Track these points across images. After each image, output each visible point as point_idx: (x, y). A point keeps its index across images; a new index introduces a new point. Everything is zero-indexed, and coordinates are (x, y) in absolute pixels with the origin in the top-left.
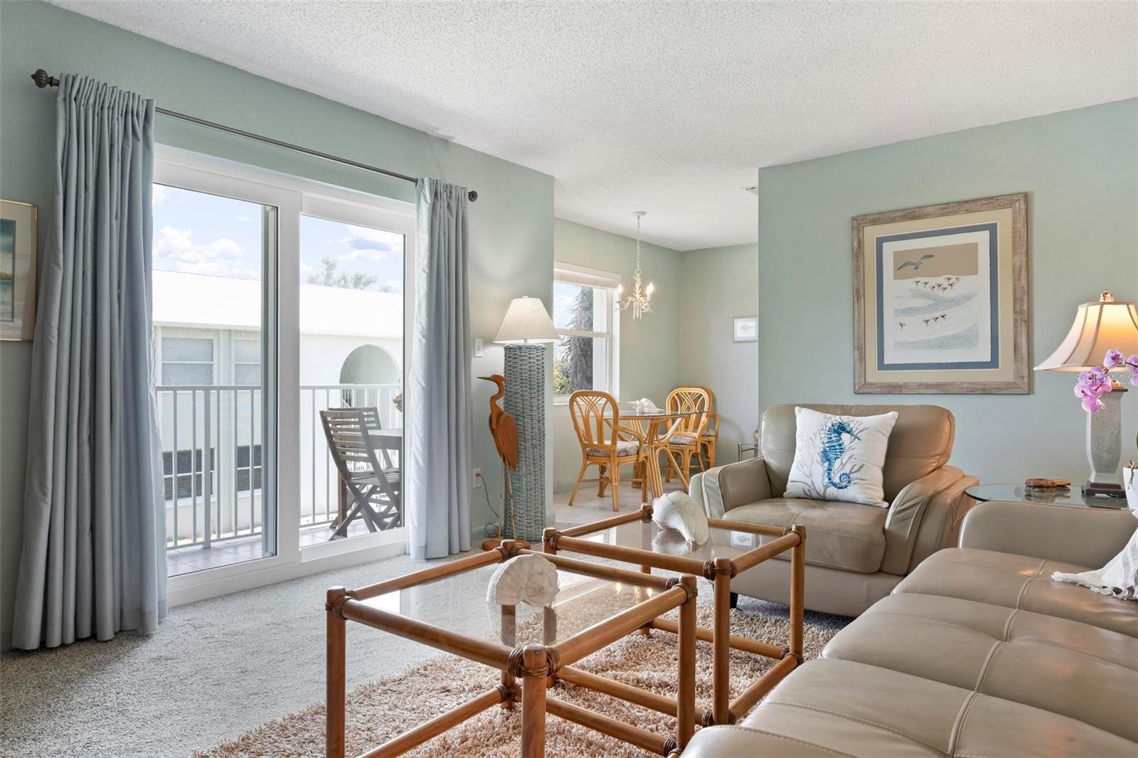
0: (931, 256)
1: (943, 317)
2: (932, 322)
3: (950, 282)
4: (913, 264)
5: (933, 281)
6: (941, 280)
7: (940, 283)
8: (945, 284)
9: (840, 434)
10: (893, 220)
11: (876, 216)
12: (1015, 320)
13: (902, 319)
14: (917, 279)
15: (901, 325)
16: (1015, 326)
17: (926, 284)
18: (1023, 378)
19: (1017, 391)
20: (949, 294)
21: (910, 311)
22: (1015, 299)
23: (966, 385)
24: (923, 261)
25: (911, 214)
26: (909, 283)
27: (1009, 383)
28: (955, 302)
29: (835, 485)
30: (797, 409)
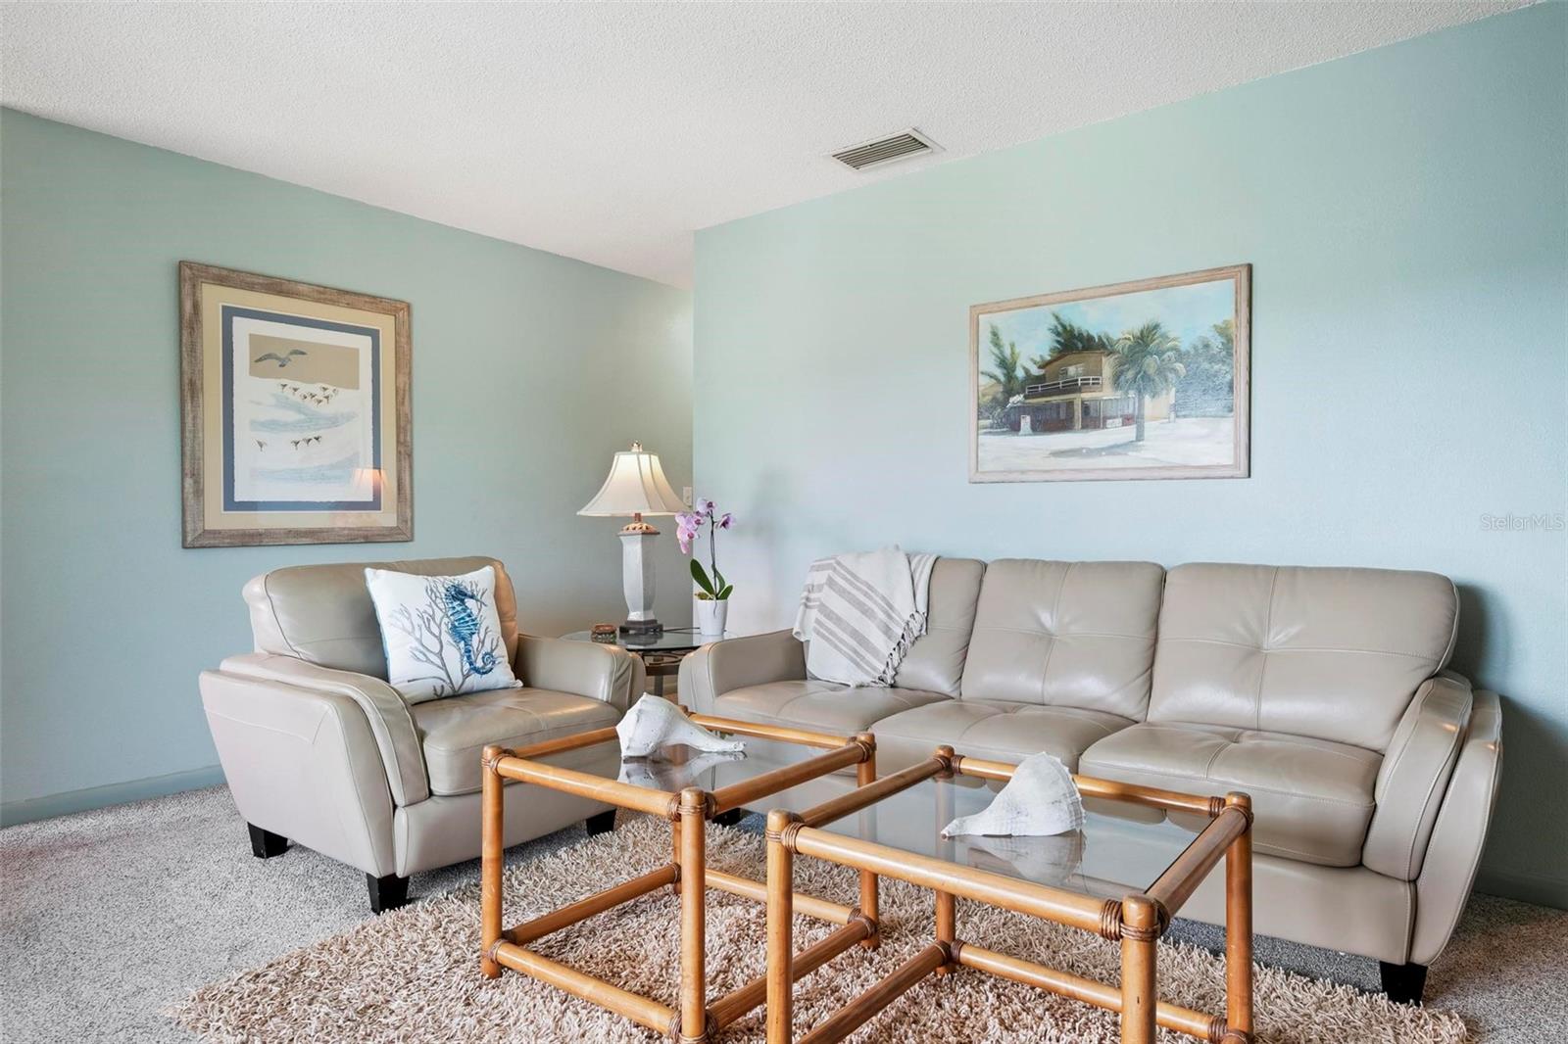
0: (303, 353)
1: (317, 439)
2: (302, 444)
3: (327, 393)
4: (278, 358)
5: (305, 388)
6: (315, 388)
7: (314, 392)
8: (320, 395)
9: (462, 601)
10: (250, 287)
11: (225, 273)
12: (399, 453)
13: (264, 436)
14: (284, 381)
15: (261, 445)
16: (399, 460)
17: (295, 390)
18: (406, 522)
19: (400, 537)
20: (325, 409)
21: (272, 425)
22: (398, 427)
23: (346, 532)
24: (291, 357)
25: (276, 286)
26: (271, 385)
27: (392, 529)
28: (334, 422)
29: (477, 670)
30: (369, 572)
